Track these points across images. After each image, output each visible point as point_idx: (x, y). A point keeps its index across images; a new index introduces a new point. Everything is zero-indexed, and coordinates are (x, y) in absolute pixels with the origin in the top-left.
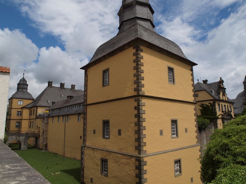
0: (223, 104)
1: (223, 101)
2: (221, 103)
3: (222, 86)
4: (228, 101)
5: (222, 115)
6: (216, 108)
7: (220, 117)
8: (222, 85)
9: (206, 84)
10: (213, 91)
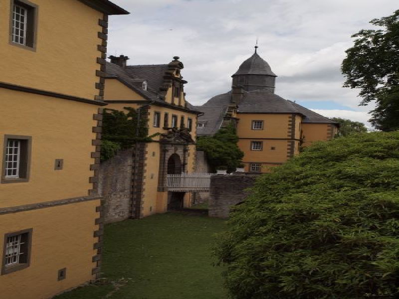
0: (171, 112)
1: (172, 107)
2: (163, 111)
3: (176, 76)
4: (186, 107)
5: (162, 135)
6: (148, 120)
7: (157, 138)
8: (178, 72)
9: (121, 66)
10: (144, 83)
